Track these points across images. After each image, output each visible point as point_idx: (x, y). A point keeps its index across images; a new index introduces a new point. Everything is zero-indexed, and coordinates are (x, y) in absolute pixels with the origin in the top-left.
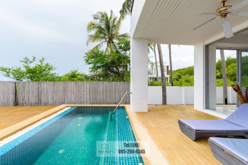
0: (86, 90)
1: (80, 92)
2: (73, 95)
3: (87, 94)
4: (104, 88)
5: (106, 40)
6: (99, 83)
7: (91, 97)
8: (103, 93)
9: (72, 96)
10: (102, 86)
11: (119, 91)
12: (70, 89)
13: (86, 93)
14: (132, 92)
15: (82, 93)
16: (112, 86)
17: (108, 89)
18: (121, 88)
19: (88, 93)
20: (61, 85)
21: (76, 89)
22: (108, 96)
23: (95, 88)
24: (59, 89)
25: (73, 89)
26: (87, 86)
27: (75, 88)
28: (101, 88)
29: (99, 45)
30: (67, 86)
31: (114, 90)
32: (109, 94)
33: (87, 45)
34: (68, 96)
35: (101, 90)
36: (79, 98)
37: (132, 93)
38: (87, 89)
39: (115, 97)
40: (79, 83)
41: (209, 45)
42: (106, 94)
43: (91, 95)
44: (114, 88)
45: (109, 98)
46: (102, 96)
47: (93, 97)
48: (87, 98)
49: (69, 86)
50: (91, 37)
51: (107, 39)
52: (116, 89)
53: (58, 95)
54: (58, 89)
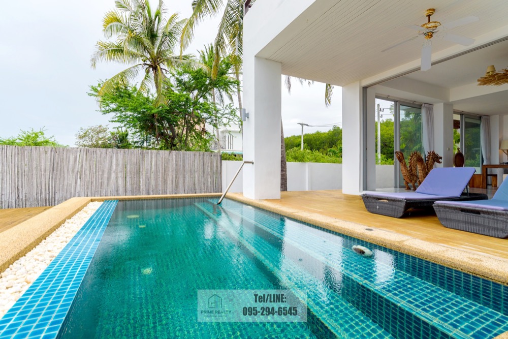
0: (114, 168)
1: (100, 173)
2: (79, 180)
3: (117, 178)
4: (160, 163)
5: (145, 62)
6: (148, 153)
7: (128, 184)
8: (157, 175)
9: (76, 183)
10: (154, 160)
11: (193, 171)
12: (70, 166)
13: (114, 176)
14: (254, 161)
15: (105, 176)
16: (176, 159)
17: (169, 165)
18: (196, 164)
19: (120, 175)
20: (44, 156)
21: (88, 166)
22: (169, 182)
23: (138, 164)
24: (38, 166)
25: (78, 167)
26: (117, 160)
27: (84, 163)
28: (153, 163)
29: (129, 70)
30: (63, 159)
31: (181, 168)
32: (171, 177)
33: (94, 65)
34: (66, 183)
35: (151, 168)
36: (96, 186)
37: (253, 163)
38: (117, 165)
39: (184, 182)
40: (96, 152)
41: (368, 87)
42: (163, 178)
43: (128, 179)
44: (181, 163)
45: (171, 186)
46: (154, 183)
47: (132, 185)
48: (118, 187)
49: (68, 158)
50: (104, 48)
51: (148, 61)
52: (187, 166)
53: (34, 181)
54: (35, 166)
